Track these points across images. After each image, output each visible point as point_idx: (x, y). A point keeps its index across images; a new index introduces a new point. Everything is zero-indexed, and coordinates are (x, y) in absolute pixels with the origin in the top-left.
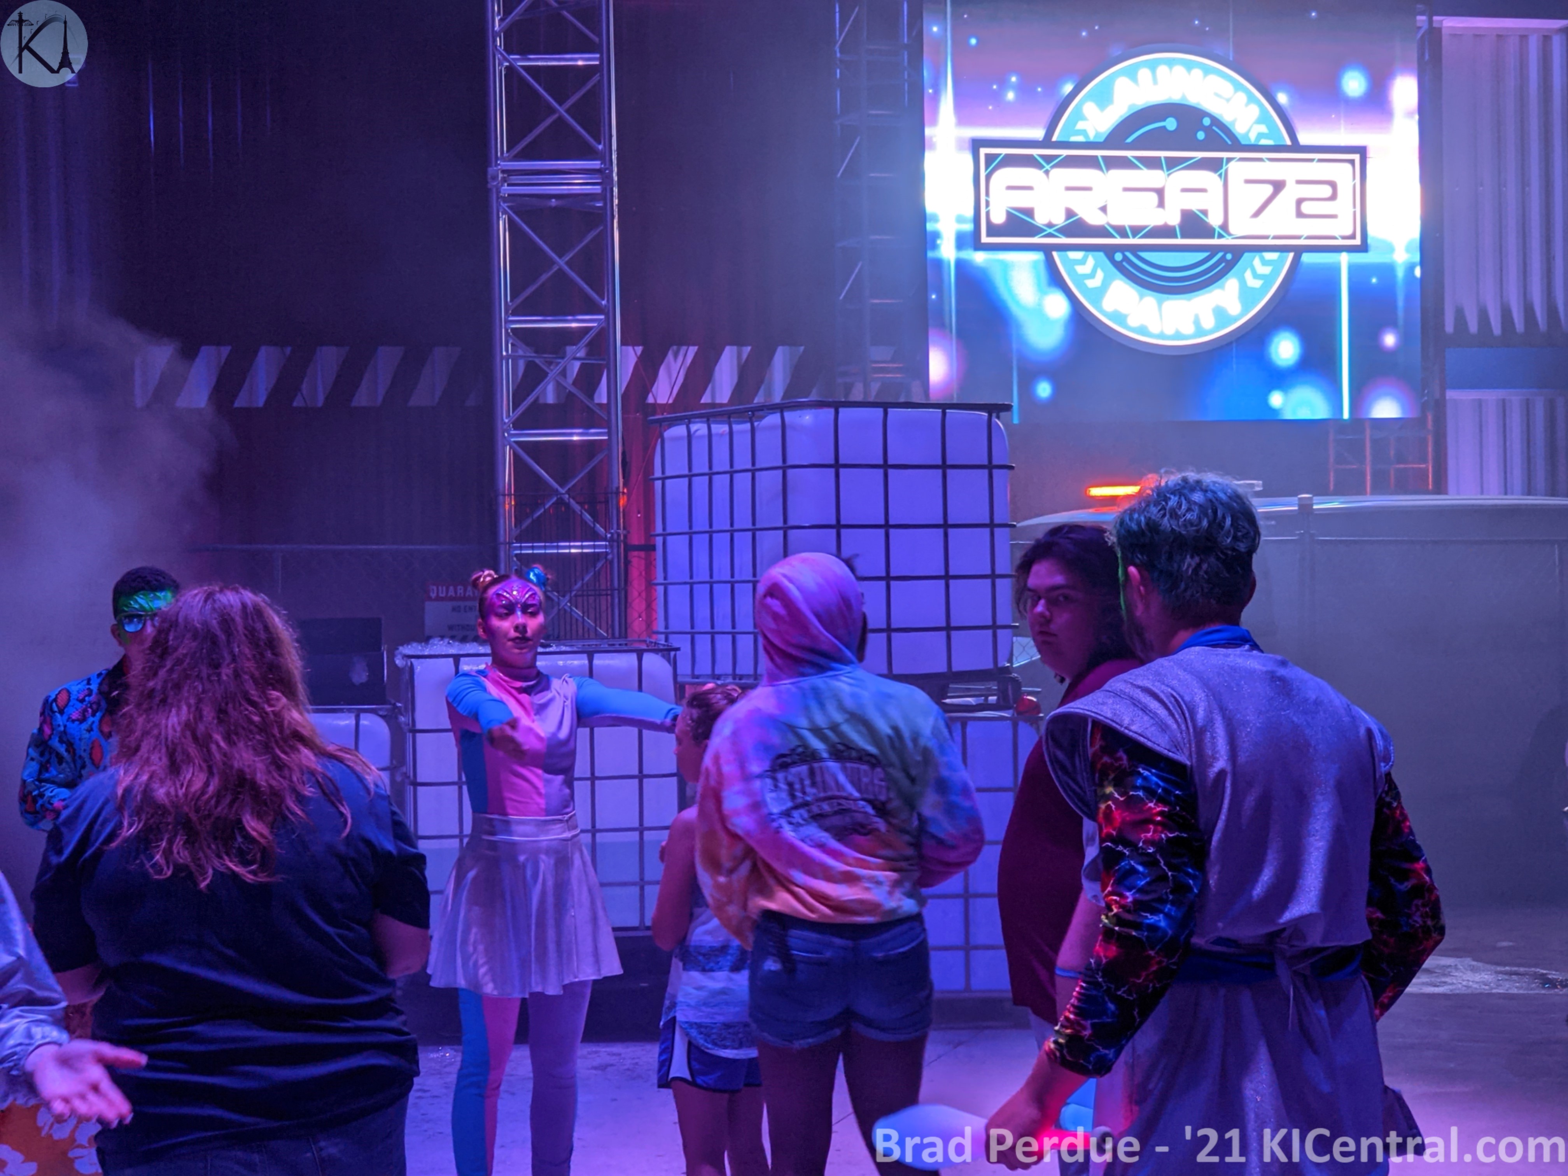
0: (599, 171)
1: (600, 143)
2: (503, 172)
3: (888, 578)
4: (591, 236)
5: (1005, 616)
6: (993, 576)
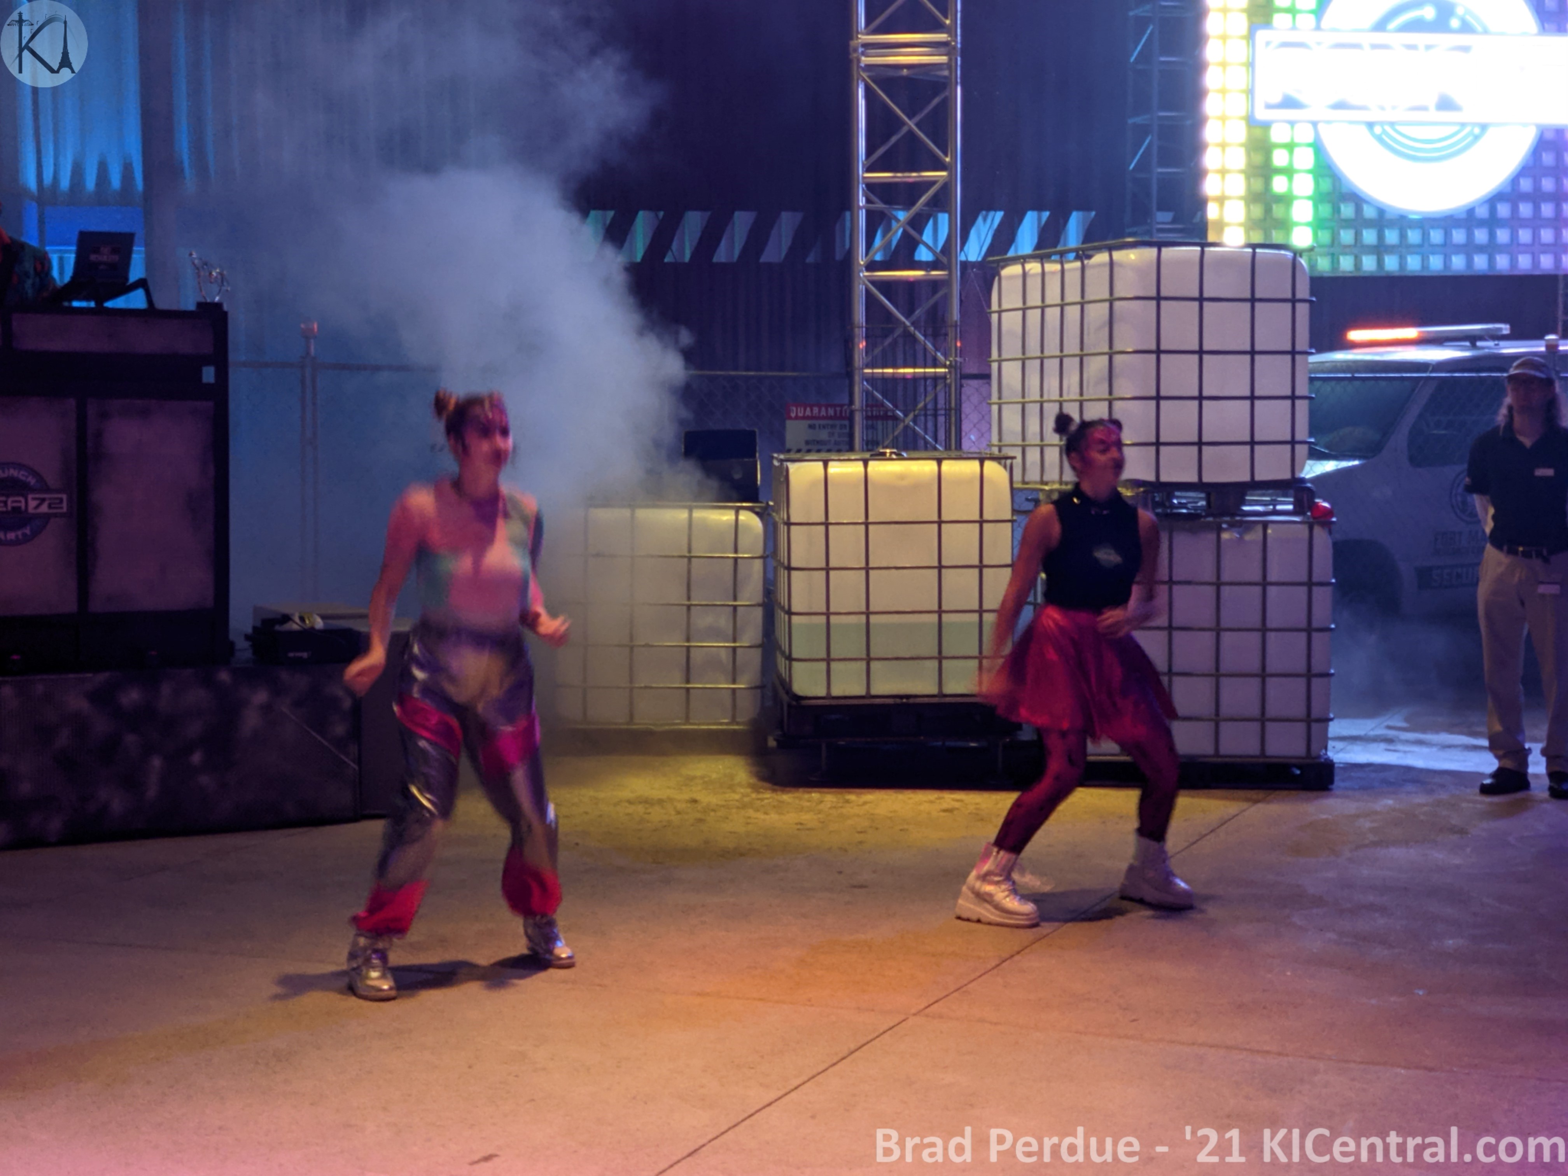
0: (946, 44)
1: (947, 17)
2: (862, 46)
3: (1201, 398)
4: (936, 101)
5: (1302, 433)
6: (1293, 398)
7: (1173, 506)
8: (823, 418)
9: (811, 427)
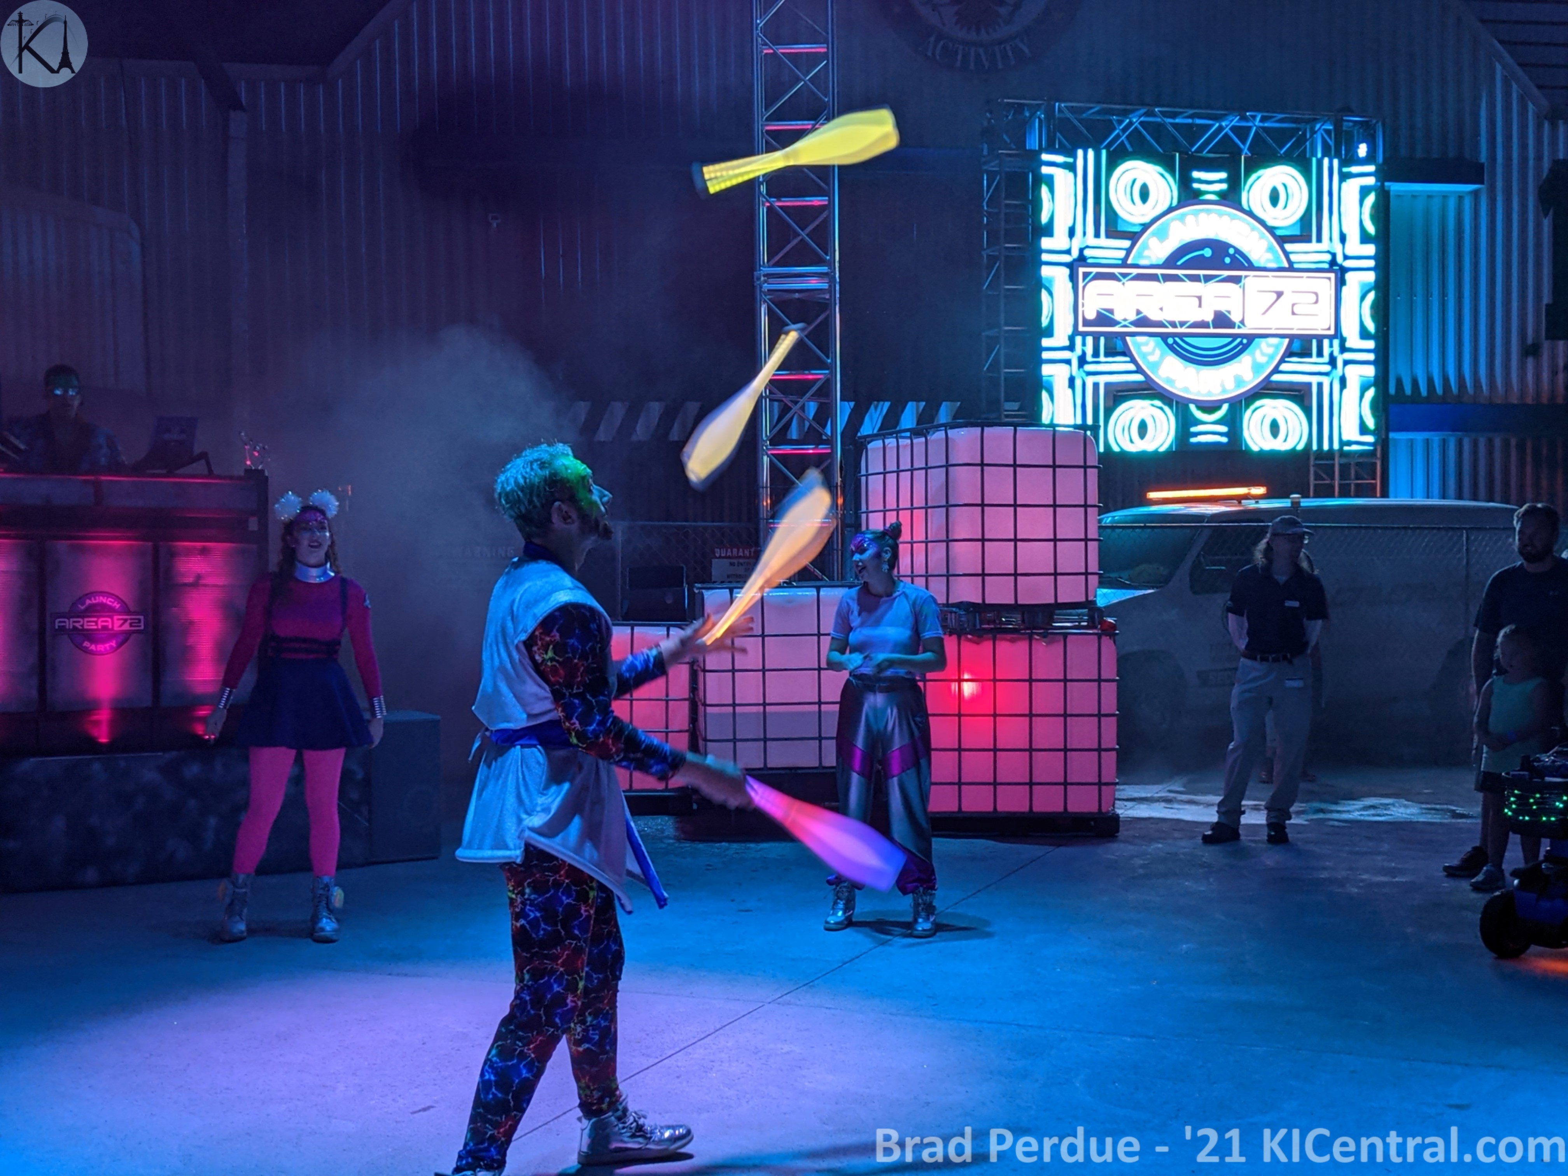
0: (826, 274)
1: (827, 254)
2: (764, 276)
3: (1016, 540)
4: (821, 318)
5: (1094, 567)
6: (1086, 540)
8: (740, 557)
9: (732, 564)
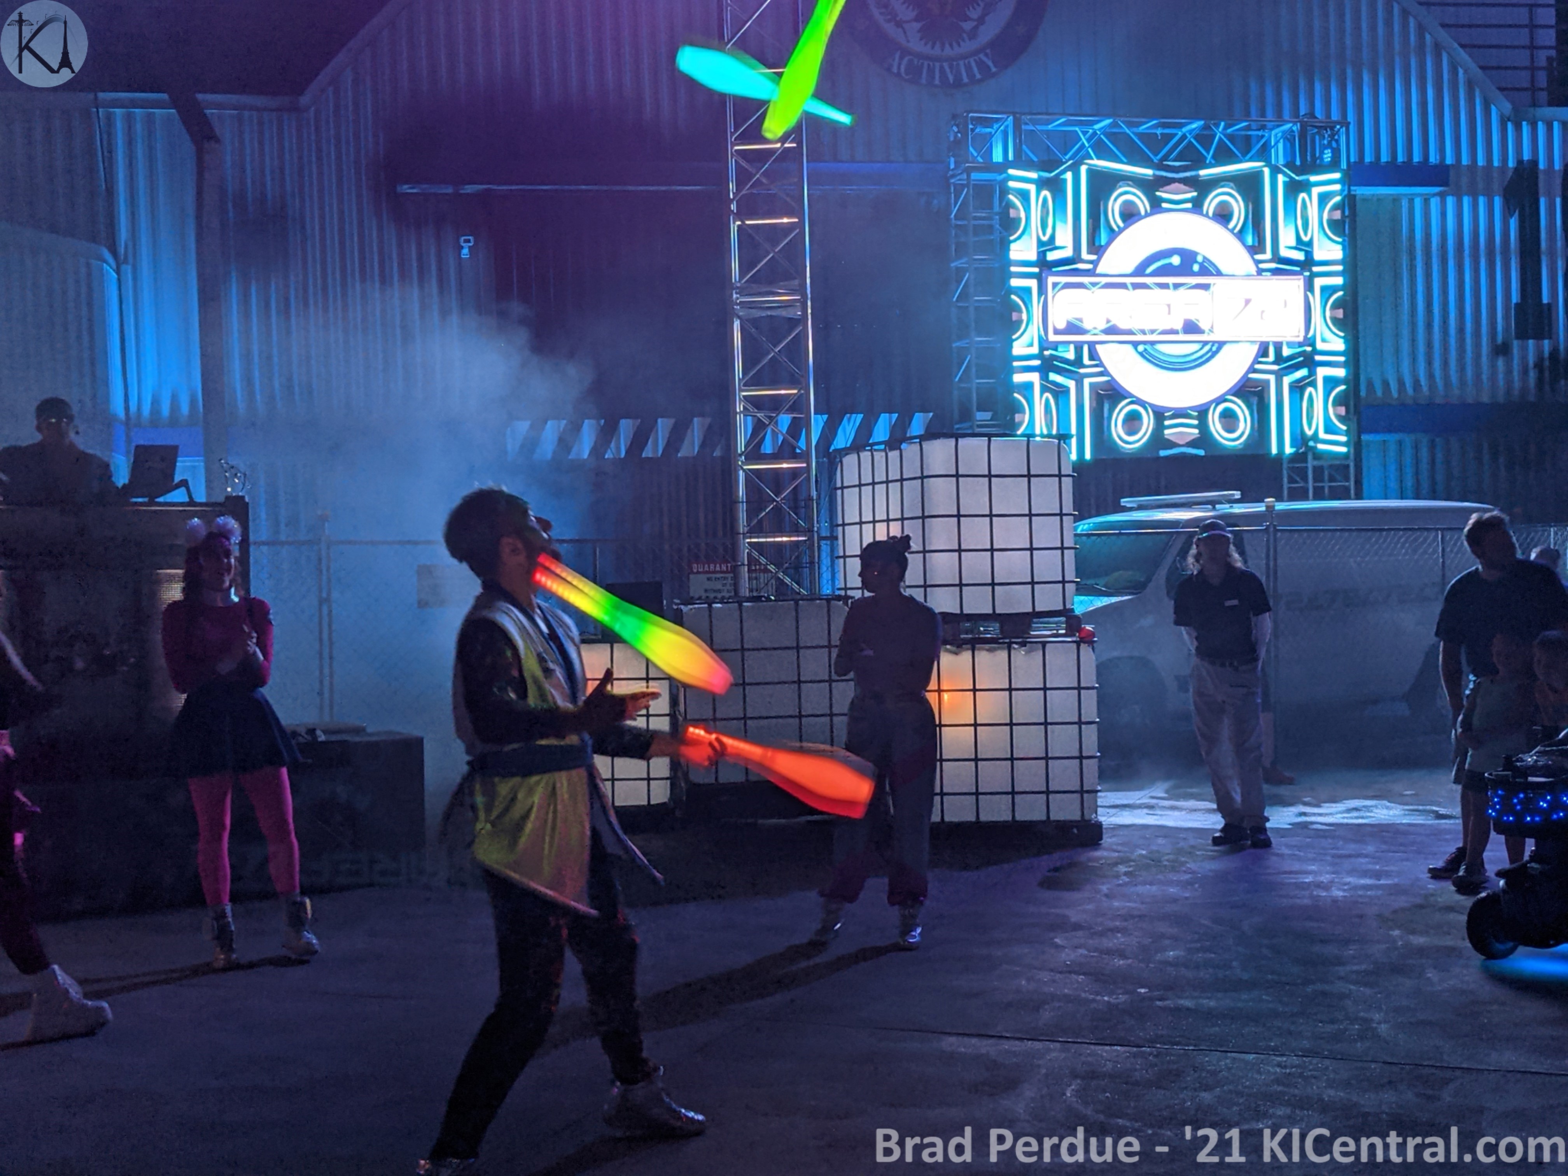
3: (992, 550)
4: (793, 334)
5: (1070, 575)
6: (1062, 548)
7: (980, 633)
8: (717, 572)
9: (709, 579)
